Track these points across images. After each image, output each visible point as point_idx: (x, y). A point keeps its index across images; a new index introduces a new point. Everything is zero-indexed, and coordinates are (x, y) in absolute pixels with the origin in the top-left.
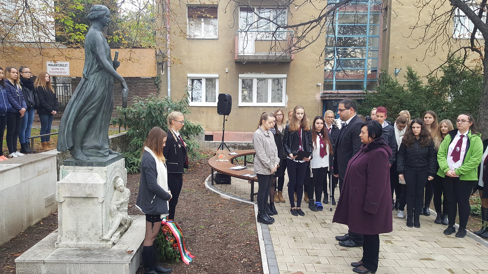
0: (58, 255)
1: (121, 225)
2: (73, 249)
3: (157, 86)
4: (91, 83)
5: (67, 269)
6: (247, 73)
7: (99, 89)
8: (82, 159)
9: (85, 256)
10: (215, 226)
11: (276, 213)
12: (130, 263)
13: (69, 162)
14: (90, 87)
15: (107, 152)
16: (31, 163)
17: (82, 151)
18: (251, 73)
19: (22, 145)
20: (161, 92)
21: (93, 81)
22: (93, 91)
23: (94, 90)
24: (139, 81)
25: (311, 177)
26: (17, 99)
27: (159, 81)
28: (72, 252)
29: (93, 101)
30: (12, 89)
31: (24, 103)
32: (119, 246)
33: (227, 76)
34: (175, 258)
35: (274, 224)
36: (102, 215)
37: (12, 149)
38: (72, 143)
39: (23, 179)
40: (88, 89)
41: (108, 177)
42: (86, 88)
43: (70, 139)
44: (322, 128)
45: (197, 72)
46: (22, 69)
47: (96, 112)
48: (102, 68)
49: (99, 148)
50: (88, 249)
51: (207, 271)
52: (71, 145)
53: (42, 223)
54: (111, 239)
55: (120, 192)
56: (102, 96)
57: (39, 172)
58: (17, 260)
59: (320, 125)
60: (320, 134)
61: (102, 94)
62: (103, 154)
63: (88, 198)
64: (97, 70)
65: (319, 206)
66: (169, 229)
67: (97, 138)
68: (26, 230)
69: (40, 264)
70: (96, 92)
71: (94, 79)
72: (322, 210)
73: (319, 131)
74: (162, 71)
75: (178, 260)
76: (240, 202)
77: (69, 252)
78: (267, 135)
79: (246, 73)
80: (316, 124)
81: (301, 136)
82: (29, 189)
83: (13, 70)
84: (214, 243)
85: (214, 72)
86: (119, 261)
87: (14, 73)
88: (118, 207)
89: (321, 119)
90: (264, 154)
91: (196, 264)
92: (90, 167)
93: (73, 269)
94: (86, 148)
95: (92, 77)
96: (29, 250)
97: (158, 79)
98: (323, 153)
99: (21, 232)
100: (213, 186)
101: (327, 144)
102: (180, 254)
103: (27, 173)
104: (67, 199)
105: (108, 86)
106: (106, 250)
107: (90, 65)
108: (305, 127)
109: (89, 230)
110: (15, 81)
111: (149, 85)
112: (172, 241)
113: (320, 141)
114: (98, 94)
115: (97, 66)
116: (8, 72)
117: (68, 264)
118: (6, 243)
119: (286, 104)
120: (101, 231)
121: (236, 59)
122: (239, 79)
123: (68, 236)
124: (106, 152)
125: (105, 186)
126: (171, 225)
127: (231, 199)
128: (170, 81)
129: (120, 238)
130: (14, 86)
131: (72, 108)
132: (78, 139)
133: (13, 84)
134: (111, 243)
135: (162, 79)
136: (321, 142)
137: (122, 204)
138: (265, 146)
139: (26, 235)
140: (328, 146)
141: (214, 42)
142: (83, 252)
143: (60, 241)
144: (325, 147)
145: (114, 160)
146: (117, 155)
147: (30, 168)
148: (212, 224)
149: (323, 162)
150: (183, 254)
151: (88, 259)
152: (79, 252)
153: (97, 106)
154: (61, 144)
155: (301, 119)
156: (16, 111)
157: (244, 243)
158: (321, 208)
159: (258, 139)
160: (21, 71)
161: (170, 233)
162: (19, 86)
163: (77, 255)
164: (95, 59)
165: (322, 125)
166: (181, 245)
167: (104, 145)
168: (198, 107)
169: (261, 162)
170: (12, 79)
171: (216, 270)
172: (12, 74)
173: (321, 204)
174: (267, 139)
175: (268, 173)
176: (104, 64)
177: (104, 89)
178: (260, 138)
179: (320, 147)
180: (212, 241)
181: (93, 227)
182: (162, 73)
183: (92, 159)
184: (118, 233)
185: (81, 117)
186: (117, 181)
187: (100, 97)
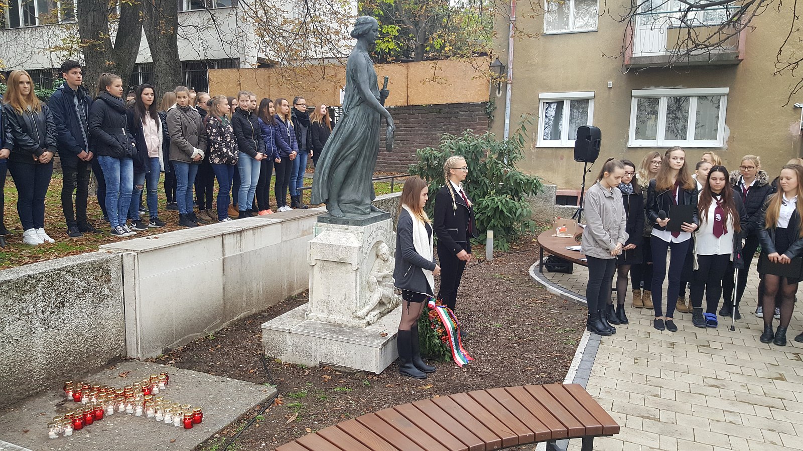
0: (305, 327)
1: (381, 303)
2: (323, 322)
3: (489, 116)
4: (351, 121)
5: (313, 344)
6: (648, 87)
7: (360, 128)
8: (337, 216)
9: (333, 332)
10: (519, 327)
11: (625, 322)
12: (381, 347)
13: (323, 218)
14: (350, 126)
15: (368, 208)
16: (295, 219)
17: (339, 206)
18: (655, 87)
19: (292, 198)
20: (494, 125)
21: (353, 118)
22: (352, 131)
23: (354, 129)
24: (463, 109)
25: (695, 268)
26: (287, 139)
27: (492, 108)
28: (321, 326)
29: (352, 143)
30: (281, 127)
31: (296, 145)
32: (374, 327)
33: (609, 93)
34: (444, 355)
35: (613, 337)
36: (356, 286)
37: (281, 203)
38: (327, 195)
39: (284, 239)
40: (346, 127)
41: (366, 239)
42: (345, 126)
43: (325, 190)
44: (723, 186)
45: (556, 91)
46: (297, 99)
47: (356, 158)
48: (364, 101)
49: (359, 203)
50: (340, 326)
51: (482, 379)
52: (326, 197)
53: (304, 295)
54: (366, 318)
55: (383, 262)
56: (363, 137)
57: (303, 231)
58: (263, 326)
59: (718, 181)
60: (719, 198)
61: (363, 134)
62: (362, 211)
63: (341, 263)
64: (358, 104)
65: (710, 320)
66: (438, 315)
67: (356, 190)
68: (286, 300)
69: (286, 334)
70: (356, 132)
71: (354, 115)
72: (715, 328)
73: (717, 192)
74: (498, 91)
75: (448, 359)
76: (574, 300)
77: (317, 326)
78: (608, 195)
79: (645, 88)
80: (711, 180)
81: (677, 199)
82: (291, 251)
83: (284, 102)
84: (507, 347)
85: (587, 88)
86: (368, 343)
87: (285, 106)
88: (380, 279)
89: (720, 171)
90: (600, 225)
91: (471, 368)
92: (346, 226)
93: (318, 344)
94: (343, 202)
95: (352, 112)
96: (278, 317)
97: (491, 104)
98: (719, 229)
99: (279, 302)
100: (541, 273)
101: (729, 215)
102: (451, 351)
103: (290, 232)
104: (319, 263)
105: (371, 123)
106: (359, 330)
107: (350, 97)
108: (685, 182)
109: (341, 302)
110: (286, 116)
111: (477, 115)
112: (440, 331)
113: (716, 209)
114: (359, 135)
115: (358, 98)
116: (278, 105)
117: (314, 338)
118: (262, 311)
119: (725, 144)
120: (354, 305)
121: (626, 63)
122: (633, 99)
123: (319, 307)
124: (366, 209)
125: (361, 250)
126: (442, 311)
127: (561, 294)
128: (509, 107)
129: (379, 318)
130: (283, 123)
131: (328, 152)
132: (335, 190)
133: (283, 120)
134: (364, 322)
135: (498, 104)
136: (717, 211)
137: (384, 277)
138: (602, 212)
139: (285, 305)
140: (730, 218)
141: (589, 37)
142: (332, 327)
143: (311, 312)
144: (724, 221)
145: (375, 219)
146: (381, 214)
147: (294, 225)
148: (515, 324)
149: (719, 245)
150: (456, 352)
151: (335, 336)
152: (328, 327)
153: (357, 149)
154: (315, 195)
155: (679, 168)
156: (285, 154)
157: (551, 354)
158: (713, 324)
159: (592, 201)
160: (295, 103)
161: (438, 321)
162: (290, 123)
163: (325, 329)
164: (356, 89)
165: (723, 182)
166: (453, 339)
167: (365, 199)
168: (554, 149)
169: (593, 238)
170: (282, 113)
171: (495, 379)
172: (283, 107)
173: (716, 318)
174: (608, 203)
175: (604, 256)
176: (366, 94)
177: (367, 127)
178: (595, 199)
179: (715, 218)
180: (506, 345)
181: (345, 299)
182: (498, 95)
183: (349, 216)
184: (377, 312)
185: (339, 163)
186: (380, 247)
187: (361, 137)
